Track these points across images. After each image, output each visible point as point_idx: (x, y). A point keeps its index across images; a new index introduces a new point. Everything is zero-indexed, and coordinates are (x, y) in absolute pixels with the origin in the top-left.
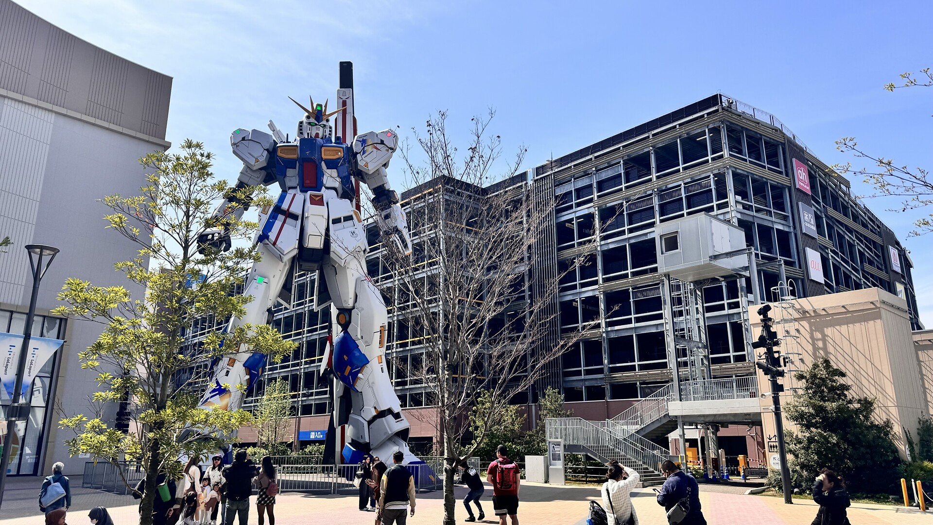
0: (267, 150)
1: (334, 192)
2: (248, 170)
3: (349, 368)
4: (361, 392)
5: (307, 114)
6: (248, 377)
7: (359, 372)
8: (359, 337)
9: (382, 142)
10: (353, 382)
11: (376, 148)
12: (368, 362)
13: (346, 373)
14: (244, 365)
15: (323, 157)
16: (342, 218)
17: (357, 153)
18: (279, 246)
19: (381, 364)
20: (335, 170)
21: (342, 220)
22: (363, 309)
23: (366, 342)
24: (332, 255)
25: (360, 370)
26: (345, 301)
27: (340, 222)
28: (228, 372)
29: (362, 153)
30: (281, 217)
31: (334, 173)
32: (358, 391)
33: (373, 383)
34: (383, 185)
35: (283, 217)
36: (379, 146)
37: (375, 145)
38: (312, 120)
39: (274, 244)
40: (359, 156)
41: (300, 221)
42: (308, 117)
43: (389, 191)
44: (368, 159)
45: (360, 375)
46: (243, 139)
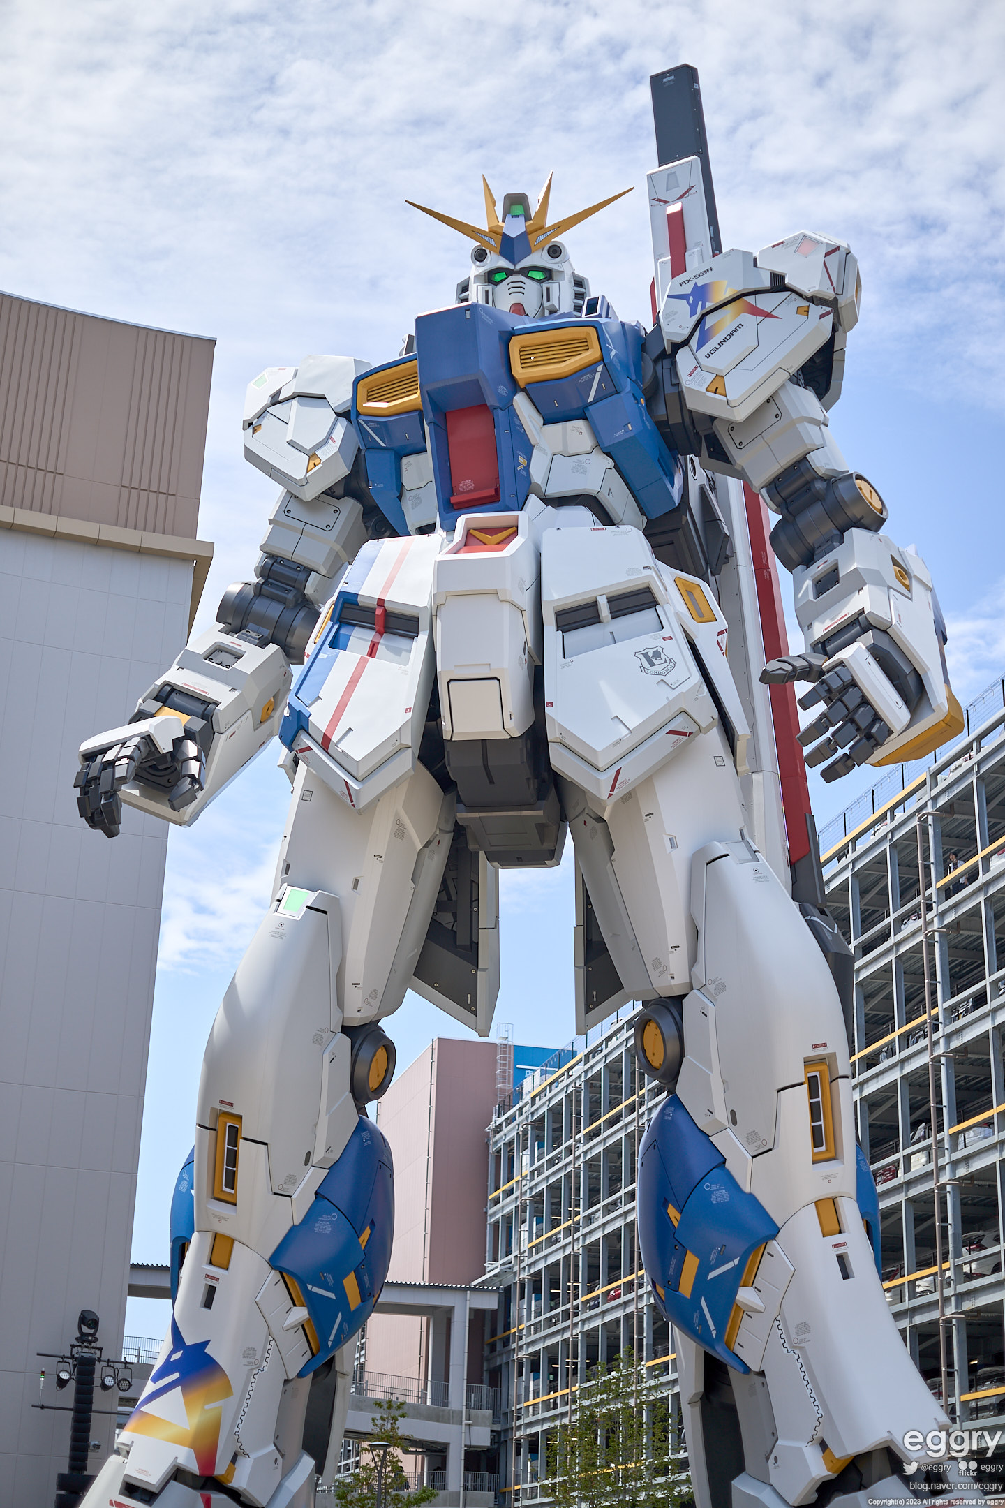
0: (345, 415)
1: (584, 514)
2: (293, 506)
3: (691, 1263)
4: (762, 1374)
5: (474, 244)
6: (301, 1313)
7: (736, 1279)
8: (722, 1116)
9: (779, 284)
10: (721, 1324)
11: (755, 311)
12: (773, 1231)
13: (686, 1287)
14: (274, 1262)
15: (519, 372)
16: (603, 602)
17: (676, 347)
18: (342, 746)
19: (837, 1239)
20: (580, 424)
21: (604, 610)
22: (721, 987)
23: (752, 1137)
24: (559, 760)
25: (738, 1270)
26: (657, 963)
27: (596, 620)
28: (211, 1291)
29: (694, 342)
30: (359, 638)
31: (577, 434)
32: (747, 1370)
33: (804, 1327)
34: (804, 459)
35: (370, 635)
36: (763, 302)
37: (750, 299)
38: (495, 261)
39: (325, 743)
40: (684, 359)
41: (423, 638)
42: (480, 256)
43: (833, 480)
44: (720, 362)
45: (745, 1295)
46: (275, 400)
